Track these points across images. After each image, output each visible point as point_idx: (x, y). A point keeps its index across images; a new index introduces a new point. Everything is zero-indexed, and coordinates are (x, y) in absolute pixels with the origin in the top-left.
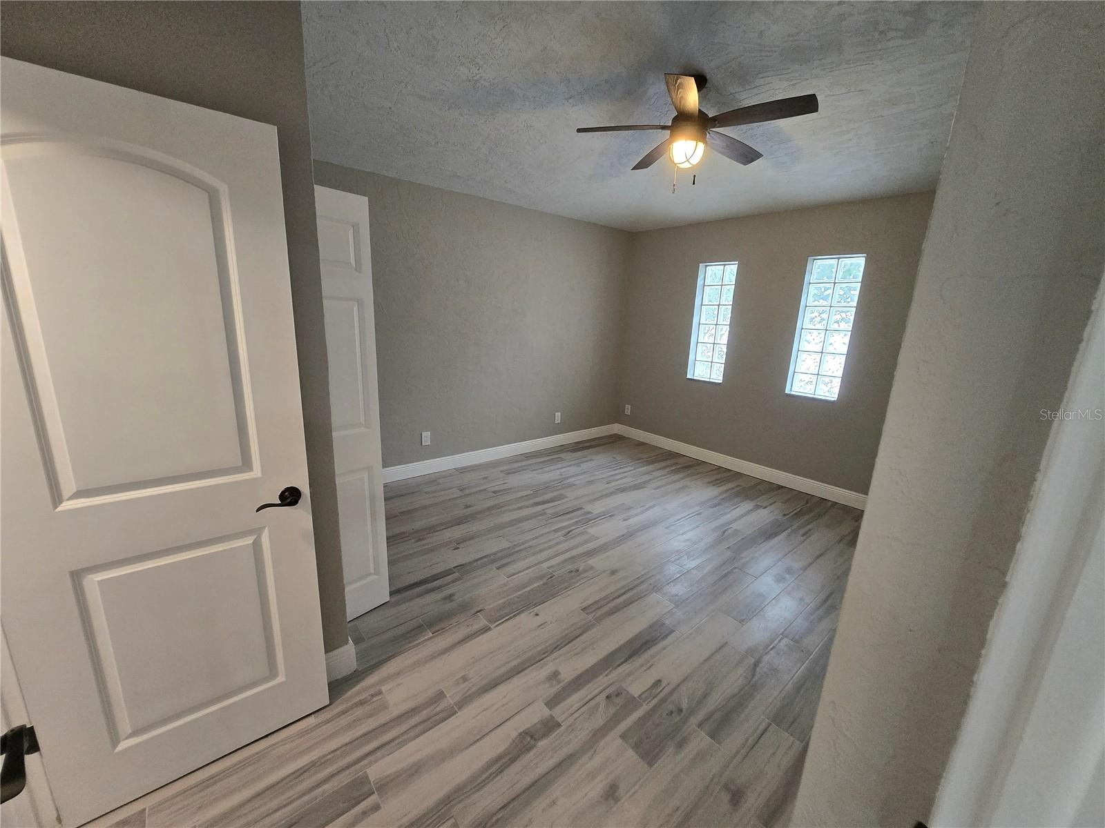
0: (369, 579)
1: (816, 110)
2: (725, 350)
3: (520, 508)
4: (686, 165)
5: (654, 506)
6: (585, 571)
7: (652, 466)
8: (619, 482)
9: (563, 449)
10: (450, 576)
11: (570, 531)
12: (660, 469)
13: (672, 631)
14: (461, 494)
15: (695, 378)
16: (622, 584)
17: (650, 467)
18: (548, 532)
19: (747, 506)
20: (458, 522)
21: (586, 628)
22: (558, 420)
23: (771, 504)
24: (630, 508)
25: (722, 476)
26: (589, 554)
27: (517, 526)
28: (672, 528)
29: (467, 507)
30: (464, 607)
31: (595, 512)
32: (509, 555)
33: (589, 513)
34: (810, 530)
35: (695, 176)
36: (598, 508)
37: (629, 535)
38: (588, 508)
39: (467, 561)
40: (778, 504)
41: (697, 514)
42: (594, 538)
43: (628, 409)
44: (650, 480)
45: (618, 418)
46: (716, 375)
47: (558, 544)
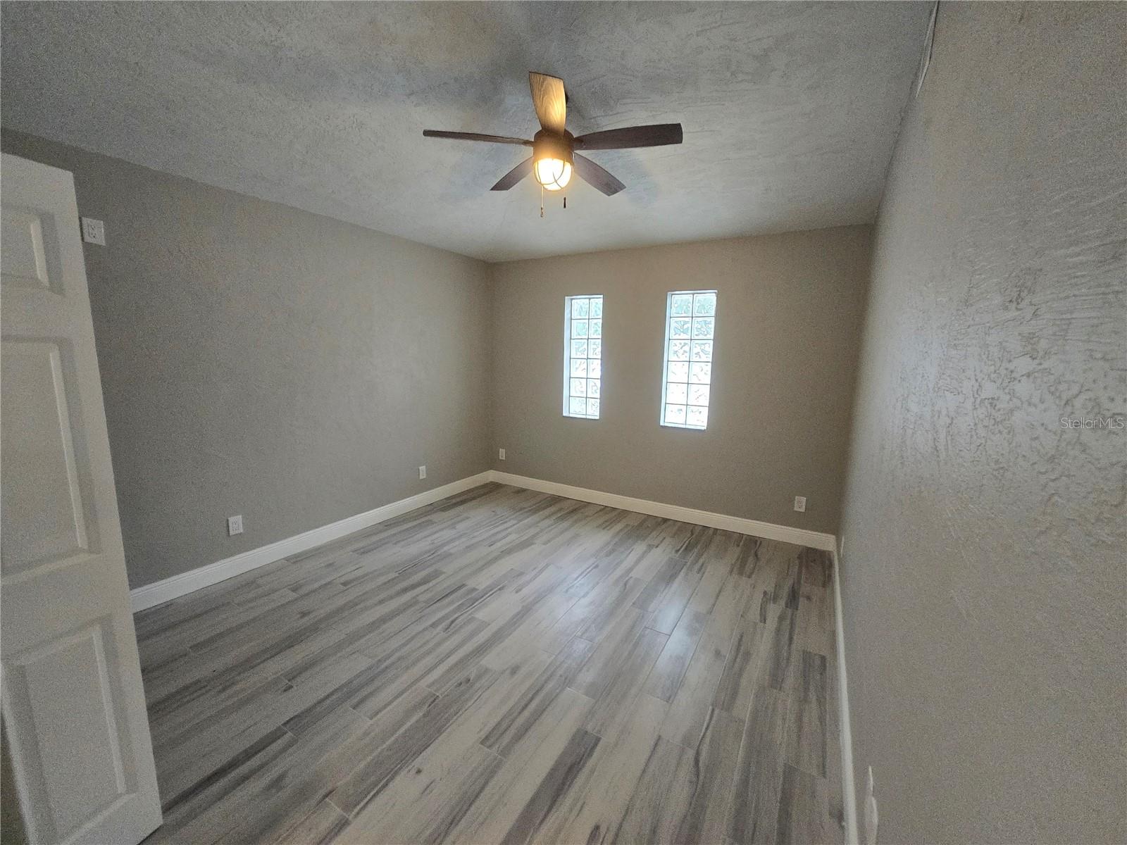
0: (118, 804)
1: (680, 141)
2: (599, 385)
3: (381, 602)
4: (554, 187)
5: (547, 565)
6: (479, 677)
7: (537, 515)
8: (504, 541)
9: (432, 508)
10: (279, 741)
11: (453, 622)
12: (546, 518)
13: (598, 740)
14: (295, 595)
15: (571, 415)
16: (527, 684)
17: (535, 517)
18: (424, 630)
19: (640, 548)
20: (291, 642)
21: (491, 772)
22: (423, 476)
23: (662, 542)
24: (521, 574)
25: (611, 516)
26: (481, 650)
27: (381, 630)
28: (572, 591)
29: (304, 614)
30: (303, 793)
31: (481, 587)
32: (372, 680)
33: (474, 589)
34: (703, 565)
35: (565, 199)
36: (482, 581)
37: (525, 611)
38: (471, 583)
39: (308, 705)
40: (668, 540)
41: (595, 568)
42: (485, 625)
43: (502, 453)
44: (538, 533)
45: (491, 462)
46: (592, 411)
47: (439, 644)
